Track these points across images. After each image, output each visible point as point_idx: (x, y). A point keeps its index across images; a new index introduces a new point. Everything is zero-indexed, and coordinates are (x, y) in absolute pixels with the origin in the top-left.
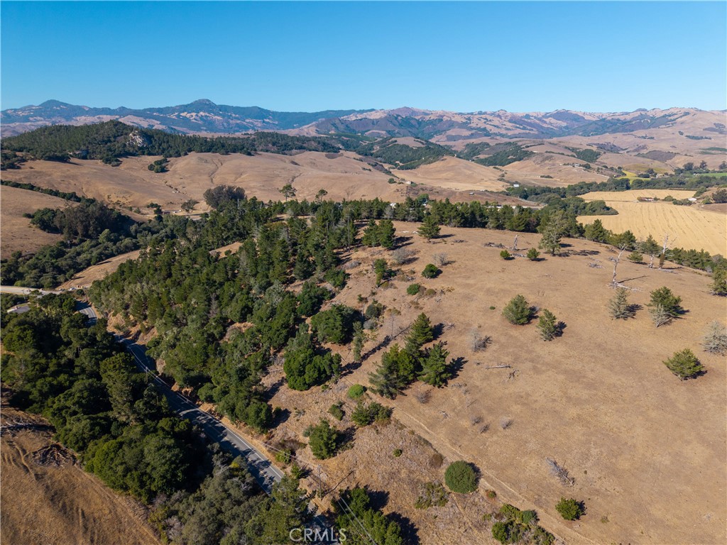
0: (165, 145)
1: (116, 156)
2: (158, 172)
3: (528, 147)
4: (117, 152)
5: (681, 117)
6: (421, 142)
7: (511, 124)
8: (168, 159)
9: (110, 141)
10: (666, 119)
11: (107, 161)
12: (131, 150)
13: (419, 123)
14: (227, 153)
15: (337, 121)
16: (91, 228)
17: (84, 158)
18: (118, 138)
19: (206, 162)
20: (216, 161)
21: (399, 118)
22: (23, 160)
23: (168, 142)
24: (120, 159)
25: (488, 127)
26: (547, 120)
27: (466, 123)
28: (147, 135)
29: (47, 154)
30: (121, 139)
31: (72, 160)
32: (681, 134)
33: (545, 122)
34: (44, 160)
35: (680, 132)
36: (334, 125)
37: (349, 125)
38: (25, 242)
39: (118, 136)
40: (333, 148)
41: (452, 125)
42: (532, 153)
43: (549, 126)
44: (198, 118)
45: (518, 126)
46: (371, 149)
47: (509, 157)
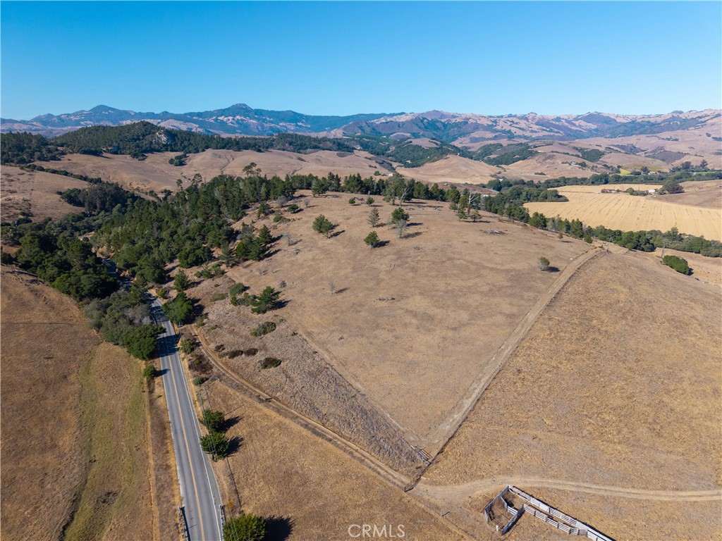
0: (186, 143)
1: (142, 152)
2: (177, 165)
3: (536, 147)
4: (144, 148)
5: (712, 119)
6: (435, 143)
7: (538, 127)
8: (187, 155)
9: (139, 139)
10: (696, 122)
11: (135, 156)
12: (157, 146)
13: (444, 125)
14: (239, 150)
15: (364, 124)
16: (108, 203)
17: (116, 153)
18: (147, 137)
19: (220, 157)
20: (228, 156)
21: (425, 121)
22: (63, 153)
23: (189, 140)
24: (146, 155)
25: (513, 130)
26: (577, 123)
27: (492, 125)
28: (171, 134)
29: (83, 149)
30: (148, 138)
31: (104, 154)
32: (709, 135)
33: (574, 125)
34: (81, 153)
35: (707, 134)
36: (361, 128)
37: (376, 128)
38: (55, 211)
39: (147, 135)
40: (347, 148)
41: (477, 127)
42: (537, 152)
43: (578, 129)
44: (234, 122)
45: (545, 128)
46: (388, 149)
47: (515, 157)
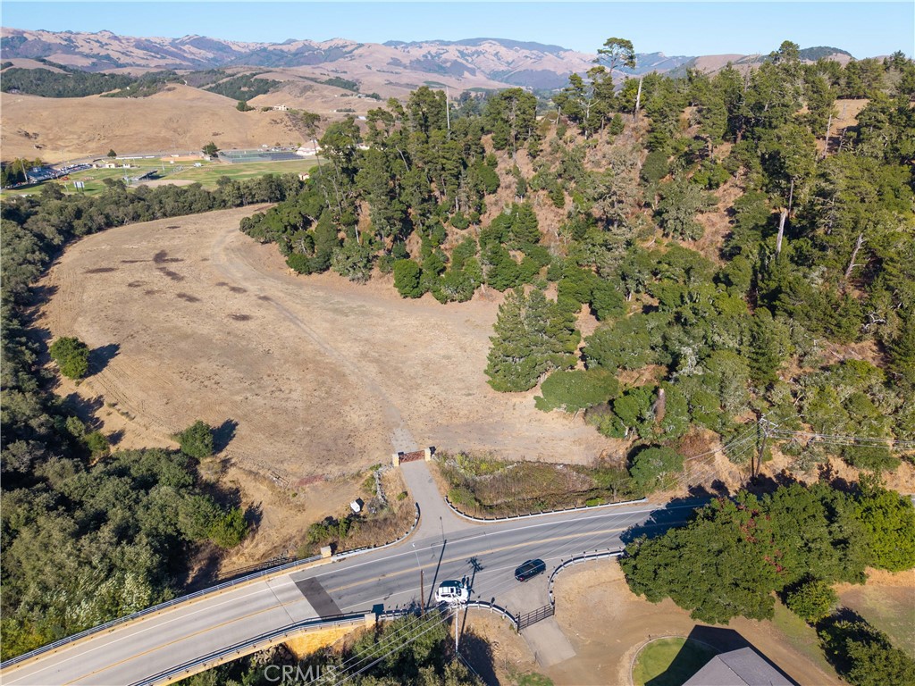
5: (356, 48)
10: (340, 51)
25: (115, 55)
26: (186, 48)
27: (70, 46)
32: (369, 68)
33: (184, 51)
35: (366, 66)
41: (48, 48)
42: (275, 81)
43: (193, 57)
45: (153, 54)
47: (242, 89)
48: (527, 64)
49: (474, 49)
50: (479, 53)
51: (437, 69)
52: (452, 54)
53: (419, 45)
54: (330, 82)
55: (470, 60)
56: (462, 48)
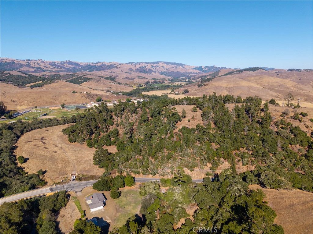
3: (84, 76)
5: (118, 65)
7: (51, 66)
25: (42, 67)
26: (65, 64)
27: (28, 65)
32: (122, 71)
33: (65, 66)
41: (21, 65)
42: (89, 78)
43: (67, 67)
45: (54, 67)
47: (80, 80)
48: (172, 70)
49: (156, 65)
50: (157, 66)
51: (144, 71)
52: (149, 67)
53: (139, 63)
54: (107, 78)
55: (155, 68)
56: (152, 65)
